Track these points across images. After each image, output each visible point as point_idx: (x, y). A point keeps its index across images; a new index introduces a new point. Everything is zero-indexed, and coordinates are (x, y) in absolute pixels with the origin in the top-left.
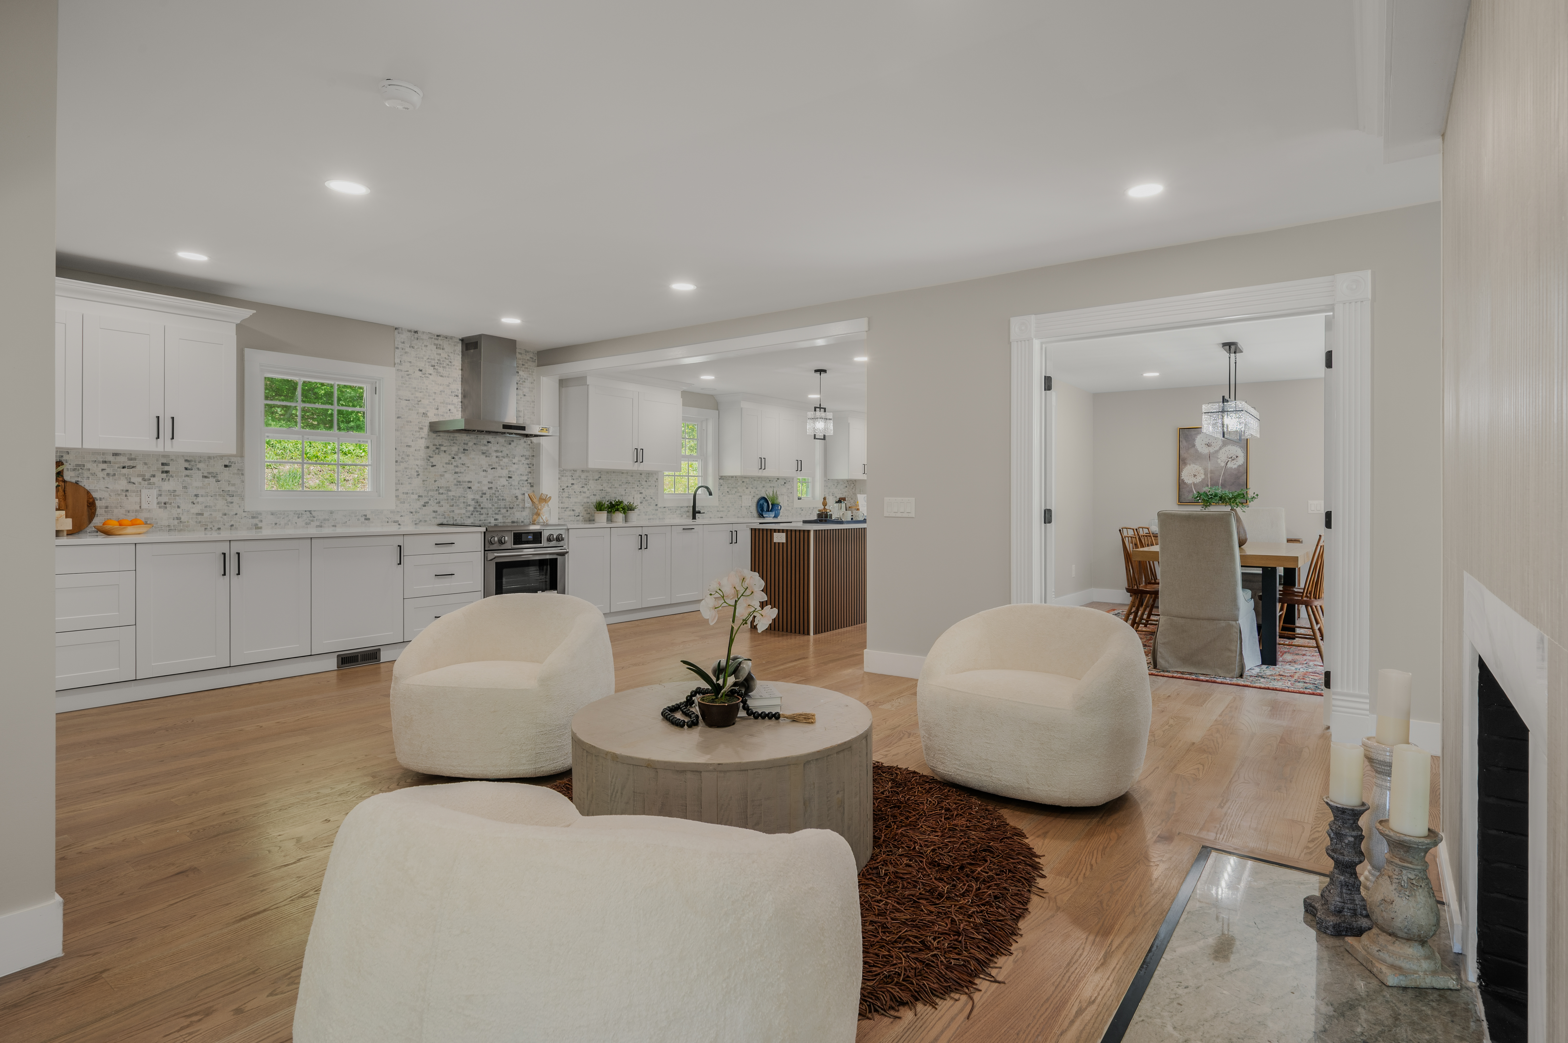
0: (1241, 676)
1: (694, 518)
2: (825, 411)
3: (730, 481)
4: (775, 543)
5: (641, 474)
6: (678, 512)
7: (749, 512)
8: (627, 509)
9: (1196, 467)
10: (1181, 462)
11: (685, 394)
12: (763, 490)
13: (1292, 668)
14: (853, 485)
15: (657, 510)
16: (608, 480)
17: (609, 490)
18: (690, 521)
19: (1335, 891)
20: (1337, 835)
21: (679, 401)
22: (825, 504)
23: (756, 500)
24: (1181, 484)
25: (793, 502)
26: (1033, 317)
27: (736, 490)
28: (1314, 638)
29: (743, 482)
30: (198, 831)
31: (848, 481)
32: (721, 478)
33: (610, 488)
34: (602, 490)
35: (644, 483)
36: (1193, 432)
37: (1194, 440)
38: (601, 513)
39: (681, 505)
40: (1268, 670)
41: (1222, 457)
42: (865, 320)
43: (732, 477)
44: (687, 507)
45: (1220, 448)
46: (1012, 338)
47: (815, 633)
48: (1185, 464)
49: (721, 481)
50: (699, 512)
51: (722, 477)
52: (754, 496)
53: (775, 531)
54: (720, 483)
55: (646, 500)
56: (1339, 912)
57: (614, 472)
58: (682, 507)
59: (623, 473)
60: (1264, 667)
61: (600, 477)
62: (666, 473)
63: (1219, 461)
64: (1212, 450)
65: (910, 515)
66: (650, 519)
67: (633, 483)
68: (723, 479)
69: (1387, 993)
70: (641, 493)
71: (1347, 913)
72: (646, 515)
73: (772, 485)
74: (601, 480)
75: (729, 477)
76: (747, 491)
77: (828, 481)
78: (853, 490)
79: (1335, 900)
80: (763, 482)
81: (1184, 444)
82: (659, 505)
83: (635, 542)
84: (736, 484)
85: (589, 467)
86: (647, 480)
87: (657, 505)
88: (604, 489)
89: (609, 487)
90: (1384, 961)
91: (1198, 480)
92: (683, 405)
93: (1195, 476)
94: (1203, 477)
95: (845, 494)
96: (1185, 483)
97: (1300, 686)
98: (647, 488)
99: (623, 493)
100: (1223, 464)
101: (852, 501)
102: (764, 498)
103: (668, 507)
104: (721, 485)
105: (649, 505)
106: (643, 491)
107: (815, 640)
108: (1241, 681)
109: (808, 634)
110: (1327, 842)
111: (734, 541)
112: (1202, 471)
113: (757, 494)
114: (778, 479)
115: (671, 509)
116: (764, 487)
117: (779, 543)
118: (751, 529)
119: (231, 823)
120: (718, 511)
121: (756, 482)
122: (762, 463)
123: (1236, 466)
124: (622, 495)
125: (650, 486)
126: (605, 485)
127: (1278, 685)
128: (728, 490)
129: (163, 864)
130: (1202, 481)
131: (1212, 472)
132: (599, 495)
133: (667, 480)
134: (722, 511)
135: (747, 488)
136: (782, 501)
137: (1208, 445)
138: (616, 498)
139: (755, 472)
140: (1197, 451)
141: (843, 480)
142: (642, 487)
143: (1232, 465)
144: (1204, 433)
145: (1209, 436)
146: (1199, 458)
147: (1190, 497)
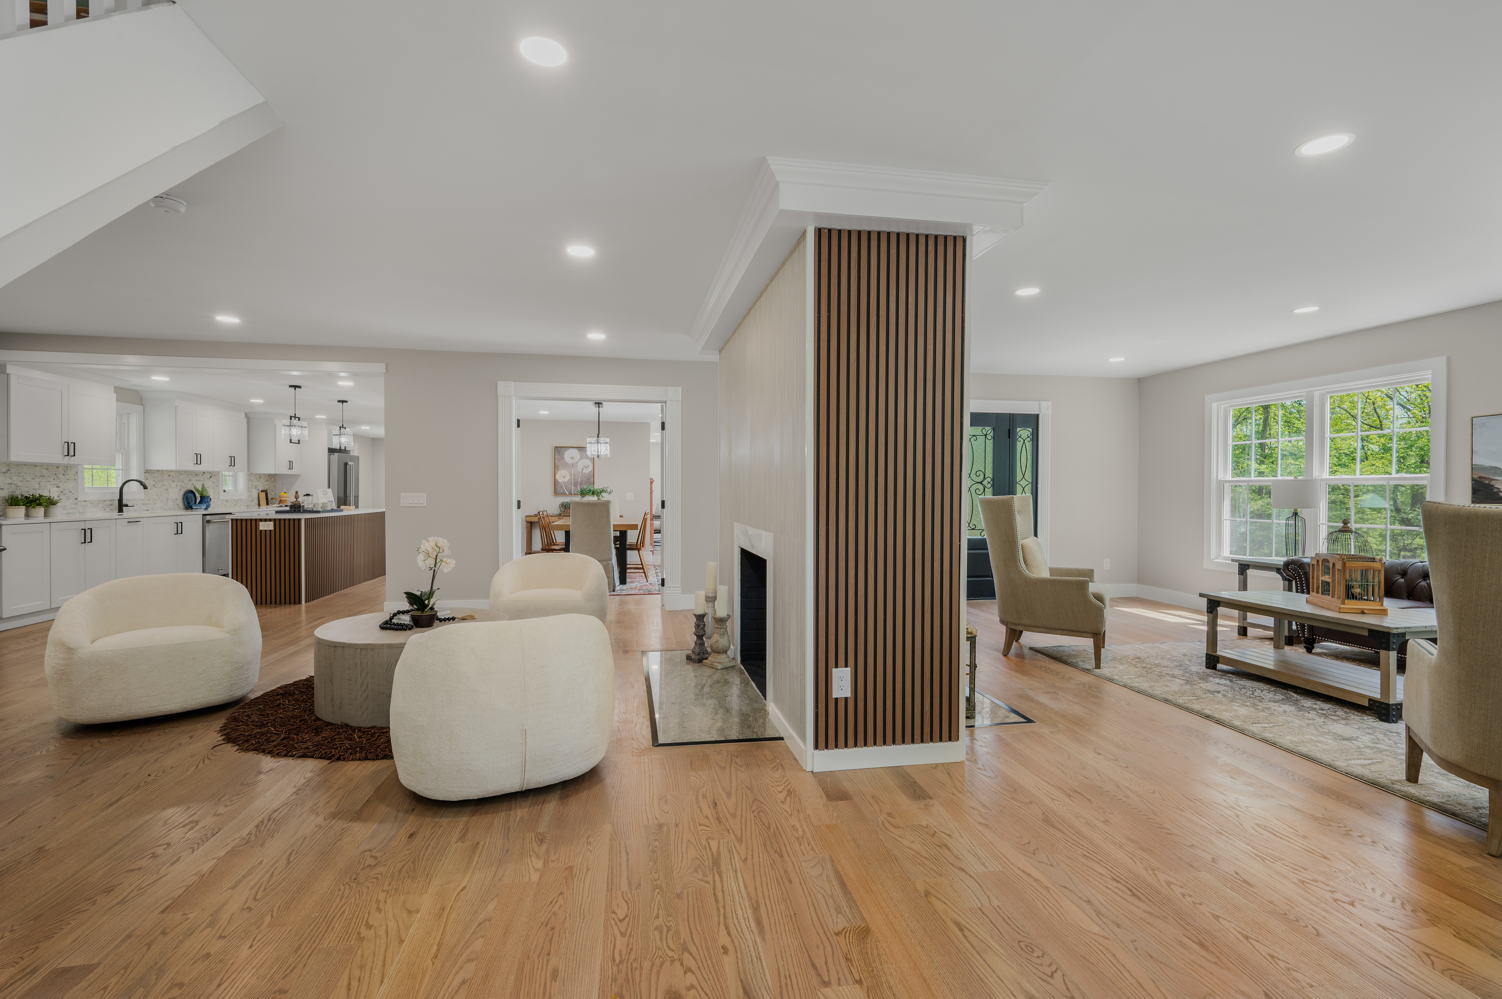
0: (614, 591)
1: (120, 510)
2: (299, 420)
3: (155, 475)
4: (261, 531)
5: (58, 467)
6: (101, 505)
7: (176, 506)
8: (49, 503)
9: (565, 471)
10: (556, 468)
11: (118, 390)
12: (190, 483)
13: (634, 585)
14: (273, 479)
15: (77, 504)
16: (19, 473)
17: (20, 484)
18: (115, 514)
19: (697, 648)
20: (697, 626)
21: (114, 396)
22: (297, 497)
23: (182, 493)
24: (555, 482)
25: (219, 495)
26: (513, 382)
27: (162, 483)
28: (643, 568)
29: (169, 476)
31: (269, 475)
32: (147, 472)
33: (21, 481)
34: (12, 484)
35: (61, 476)
36: (563, 449)
37: (565, 454)
38: (18, 508)
39: (104, 499)
40: (624, 587)
41: (580, 466)
42: (384, 365)
43: (158, 471)
44: (110, 500)
45: (579, 461)
46: (499, 394)
47: (306, 602)
48: (558, 469)
49: (147, 475)
50: (127, 506)
51: (147, 470)
52: (180, 490)
53: (261, 520)
54: (145, 477)
55: (64, 494)
56: (699, 654)
57: (25, 464)
58: (104, 501)
59: (36, 466)
60: (621, 585)
61: (9, 470)
62: (86, 466)
63: (578, 468)
64: (574, 461)
65: (423, 505)
66: (69, 513)
67: (48, 477)
68: (149, 473)
69: (719, 671)
70: (57, 487)
71: (701, 654)
72: (64, 509)
73: (198, 479)
74: (10, 473)
75: (155, 470)
76: (174, 485)
77: (252, 476)
78: (274, 483)
79: (697, 650)
80: (190, 476)
81: (558, 456)
82: (80, 499)
83: (80, 537)
84: (162, 477)
85: (12, 460)
86: (65, 474)
87: (76, 499)
88: (13, 483)
89: (19, 480)
90: (716, 662)
91: (566, 480)
92: (117, 400)
93: (564, 477)
94: (569, 478)
95: (267, 487)
96: (558, 482)
97: (642, 592)
98: (65, 482)
99: (37, 487)
100: (581, 470)
101: (273, 493)
102: (192, 492)
103: (89, 501)
104: (147, 479)
105: (68, 499)
106: (60, 484)
107: (306, 607)
108: (614, 593)
109: (300, 602)
110: (694, 630)
111: (180, 531)
112: (568, 474)
113: (184, 488)
114: (204, 473)
115: (92, 503)
116: (190, 480)
117: (266, 531)
120: (144, 504)
121: (182, 476)
122: (198, 459)
123: (588, 472)
124: (35, 489)
125: (69, 479)
126: (14, 478)
127: (632, 592)
128: (154, 483)
130: (568, 481)
131: (574, 475)
132: (8, 489)
133: (87, 475)
134: (148, 504)
135: (173, 482)
136: (211, 493)
137: (572, 458)
138: (28, 492)
139: (190, 466)
140: (565, 461)
141: (264, 475)
142: (59, 480)
143: (586, 471)
144: (571, 450)
145: (574, 453)
146: (566, 466)
147: (562, 490)
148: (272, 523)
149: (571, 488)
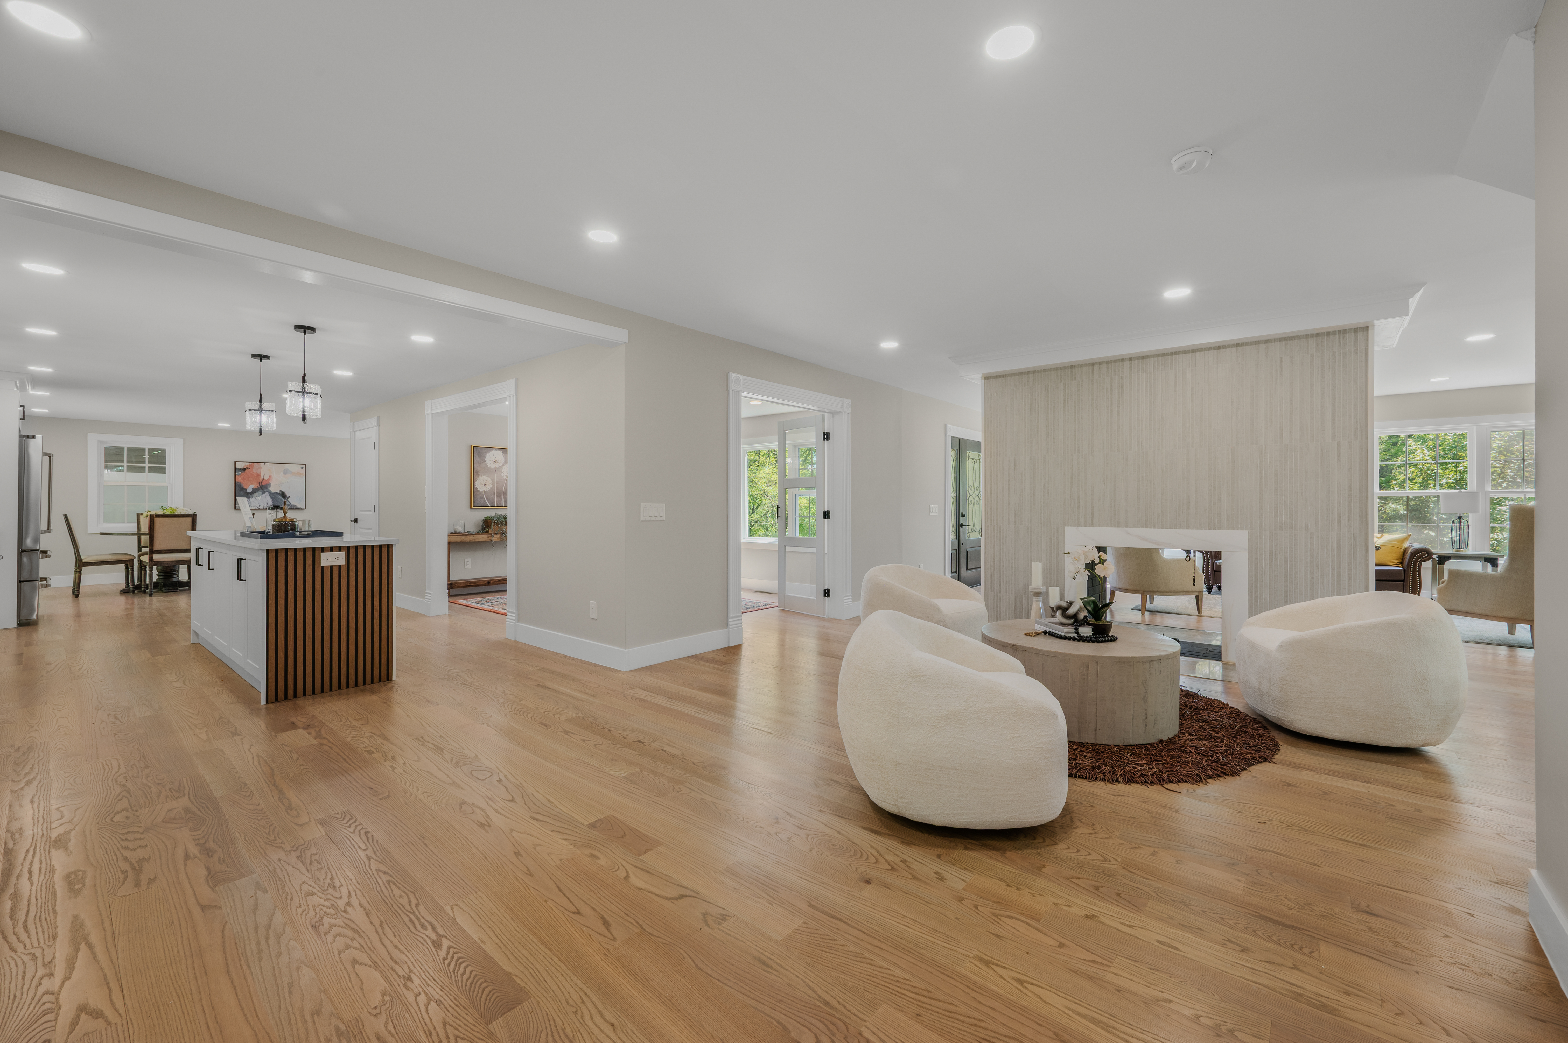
4: (323, 568)
9: (486, 478)
10: (474, 474)
24: (474, 493)
30: (1301, 948)
36: (482, 450)
37: (485, 457)
41: (505, 471)
45: (503, 465)
48: (478, 475)
53: (323, 549)
63: (502, 474)
64: (497, 465)
81: (476, 459)
91: (488, 488)
93: (485, 485)
94: (491, 486)
96: (478, 491)
100: (505, 477)
112: (490, 482)
117: (331, 567)
118: (268, 551)
119: (1254, 931)
129: (1380, 937)
130: (490, 490)
131: (497, 483)
137: (495, 462)
140: (487, 465)
144: (494, 452)
145: (498, 454)
146: (488, 471)
147: (482, 502)
148: (343, 554)
149: (493, 499)
